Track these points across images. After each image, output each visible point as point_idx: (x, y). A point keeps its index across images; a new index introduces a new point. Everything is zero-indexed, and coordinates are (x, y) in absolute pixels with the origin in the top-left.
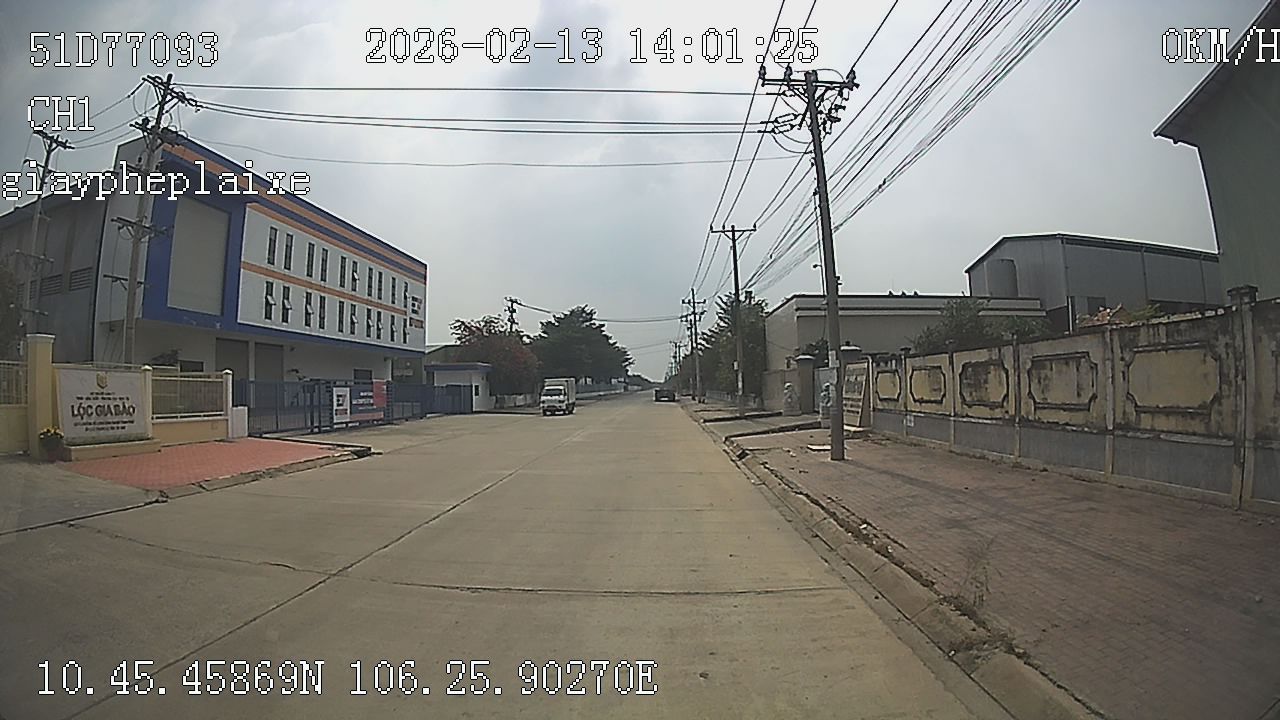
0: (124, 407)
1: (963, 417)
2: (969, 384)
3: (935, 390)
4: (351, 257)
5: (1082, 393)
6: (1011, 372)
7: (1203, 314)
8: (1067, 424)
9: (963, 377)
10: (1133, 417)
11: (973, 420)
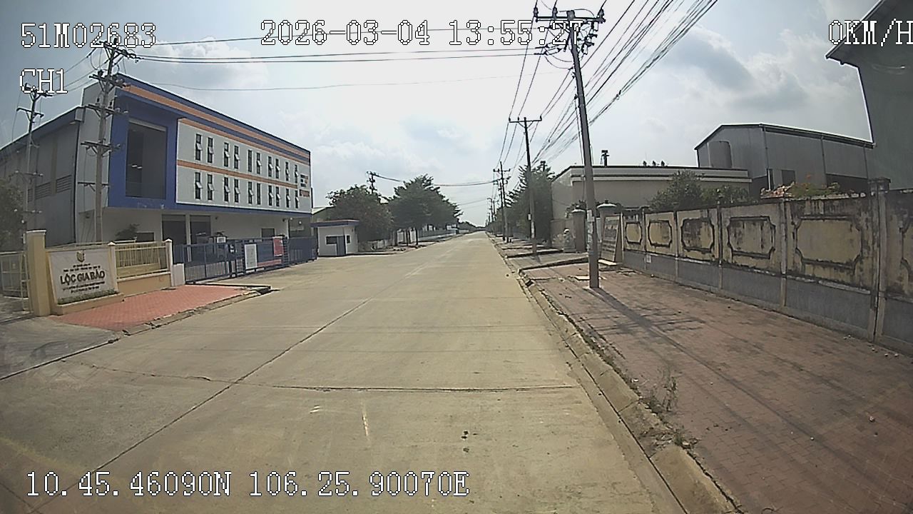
0: (97, 273)
1: (684, 258)
2: (688, 234)
3: (665, 238)
4: (255, 150)
5: (764, 246)
6: (716, 227)
7: (850, 196)
8: (754, 268)
9: (684, 229)
10: (800, 266)
11: (690, 260)
